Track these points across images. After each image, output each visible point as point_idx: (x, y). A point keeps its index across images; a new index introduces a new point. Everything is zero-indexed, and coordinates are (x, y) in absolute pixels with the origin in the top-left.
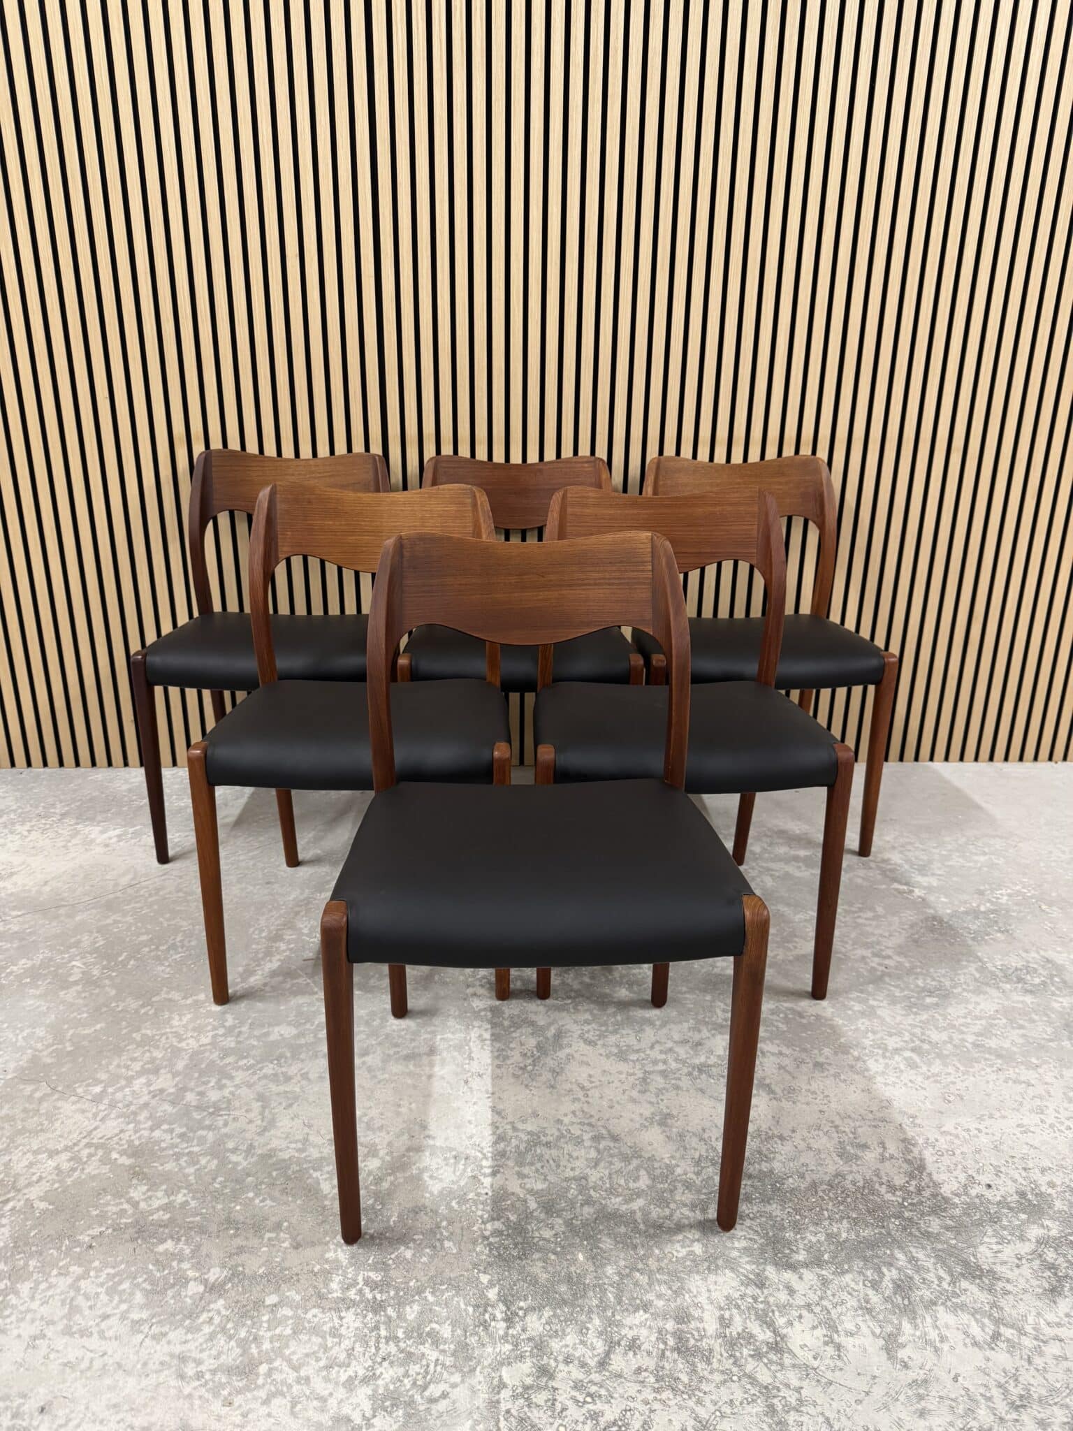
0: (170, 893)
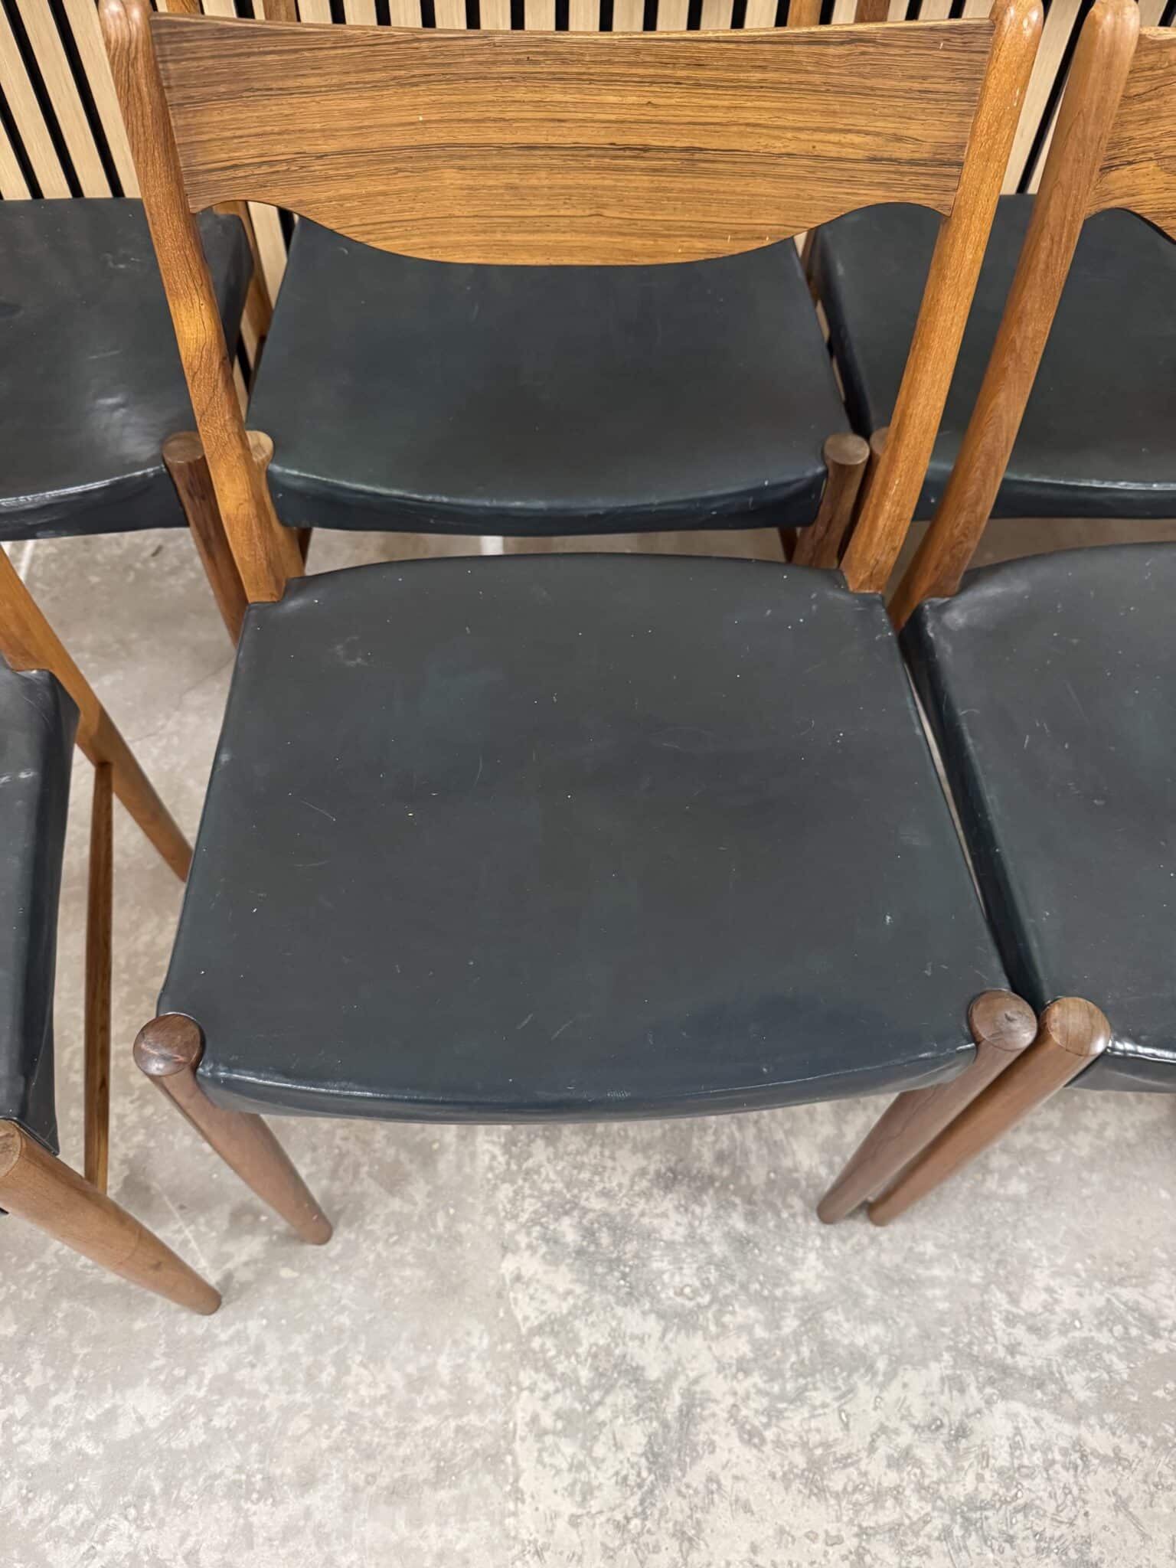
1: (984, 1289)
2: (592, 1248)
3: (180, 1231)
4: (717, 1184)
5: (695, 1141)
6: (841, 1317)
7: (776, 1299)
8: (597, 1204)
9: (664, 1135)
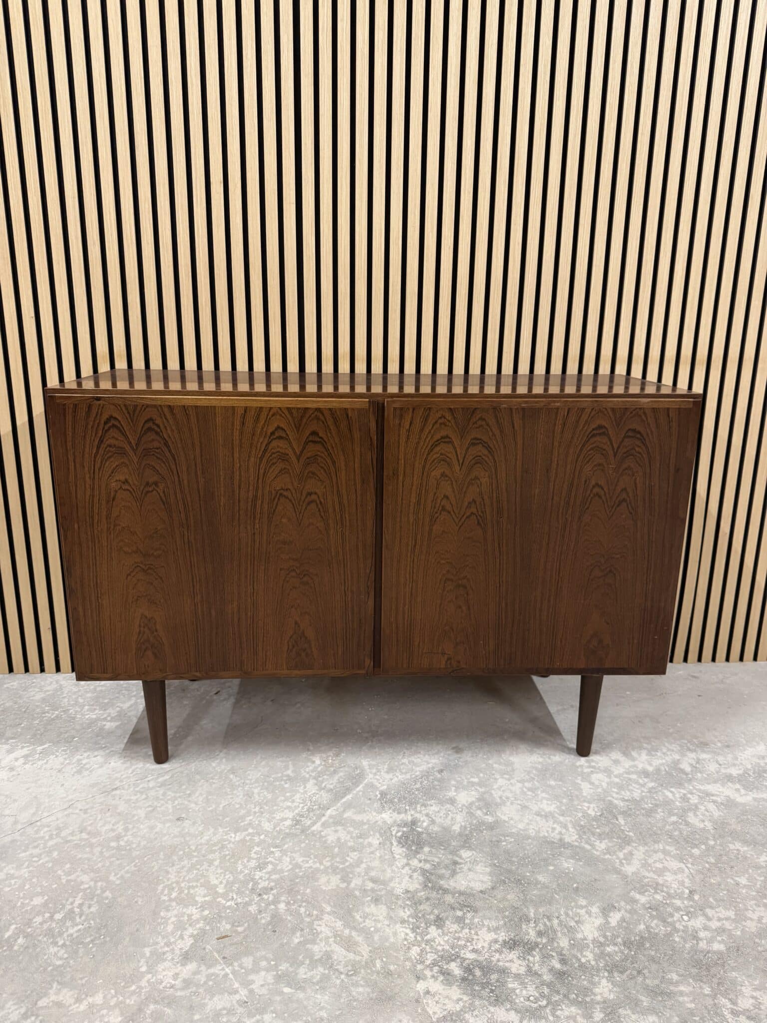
0: (72, 834)
1: (714, 997)
2: (471, 977)
3: (223, 969)
4: (541, 946)
5: (524, 927)
6: (629, 1012)
7: (586, 1003)
8: (471, 956)
9: (505, 924)
